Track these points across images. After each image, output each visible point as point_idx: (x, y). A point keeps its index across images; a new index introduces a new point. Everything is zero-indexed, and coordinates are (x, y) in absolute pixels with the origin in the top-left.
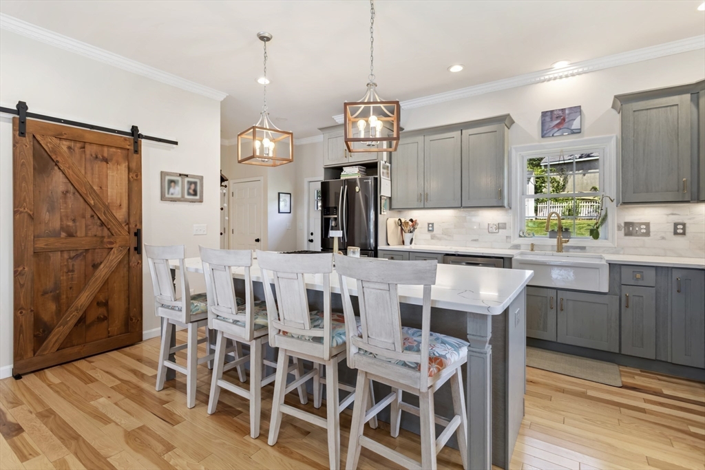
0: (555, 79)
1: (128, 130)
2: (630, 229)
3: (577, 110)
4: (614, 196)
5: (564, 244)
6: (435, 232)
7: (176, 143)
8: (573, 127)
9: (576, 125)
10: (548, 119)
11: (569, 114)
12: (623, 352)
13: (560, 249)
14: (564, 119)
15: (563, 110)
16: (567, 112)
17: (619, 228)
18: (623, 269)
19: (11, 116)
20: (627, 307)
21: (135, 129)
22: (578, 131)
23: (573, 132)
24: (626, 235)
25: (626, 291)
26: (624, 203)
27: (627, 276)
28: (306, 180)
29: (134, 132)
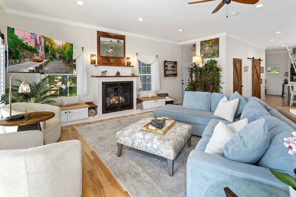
19: (252, 59)
29: (260, 59)
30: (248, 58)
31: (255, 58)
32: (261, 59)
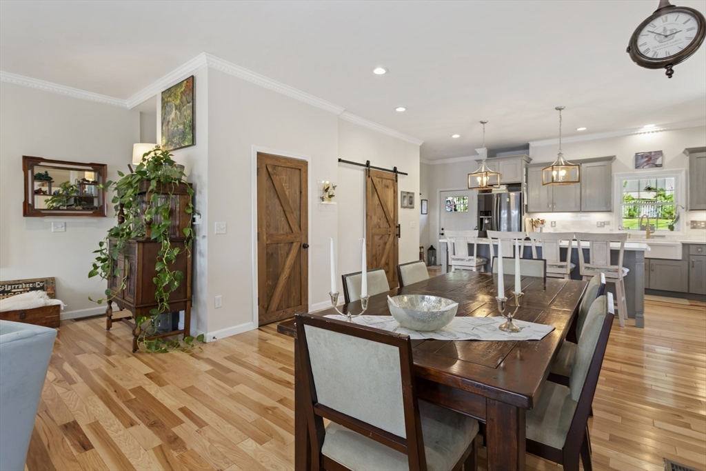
0: (645, 133)
1: (392, 169)
2: (694, 224)
3: (660, 153)
4: (684, 206)
5: (651, 234)
6: (557, 227)
7: (406, 174)
8: (657, 163)
9: (658, 162)
10: (640, 157)
11: (654, 155)
12: (691, 292)
13: (648, 237)
14: (651, 158)
15: (650, 153)
16: (653, 154)
17: (687, 224)
18: (691, 246)
19: (364, 168)
20: (693, 267)
21: (395, 168)
22: (661, 166)
23: (657, 166)
24: (692, 228)
25: (693, 259)
26: (691, 210)
27: (693, 250)
28: (438, 190)
29: (395, 170)
30: (340, 160)
31: (371, 165)
32: (398, 170)
